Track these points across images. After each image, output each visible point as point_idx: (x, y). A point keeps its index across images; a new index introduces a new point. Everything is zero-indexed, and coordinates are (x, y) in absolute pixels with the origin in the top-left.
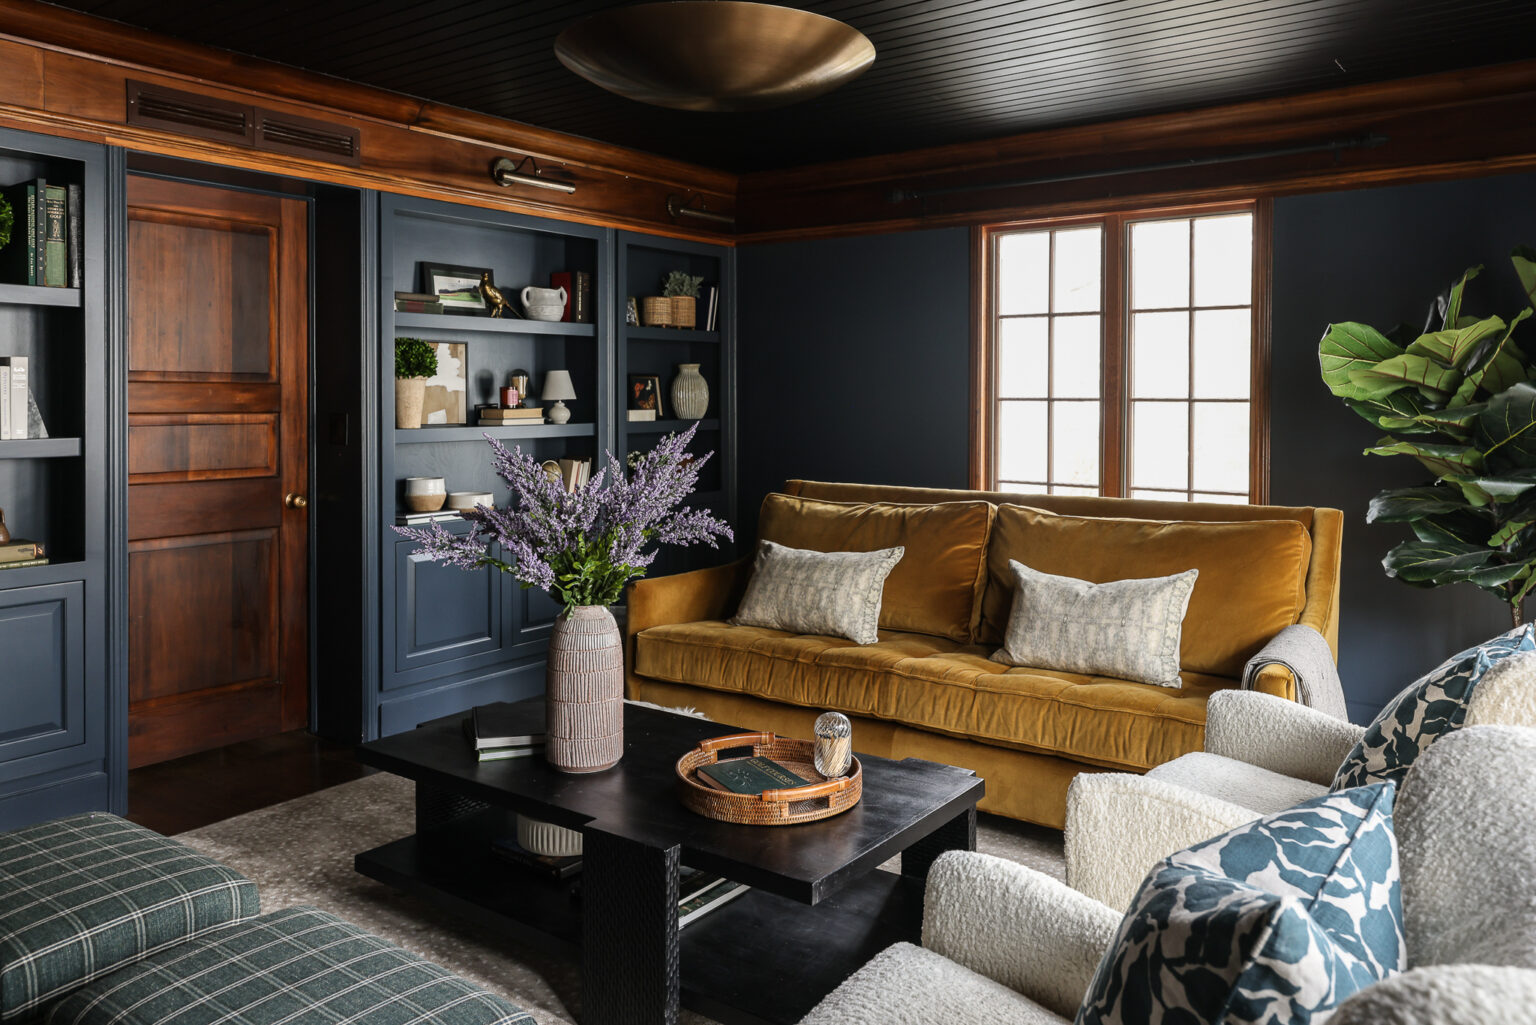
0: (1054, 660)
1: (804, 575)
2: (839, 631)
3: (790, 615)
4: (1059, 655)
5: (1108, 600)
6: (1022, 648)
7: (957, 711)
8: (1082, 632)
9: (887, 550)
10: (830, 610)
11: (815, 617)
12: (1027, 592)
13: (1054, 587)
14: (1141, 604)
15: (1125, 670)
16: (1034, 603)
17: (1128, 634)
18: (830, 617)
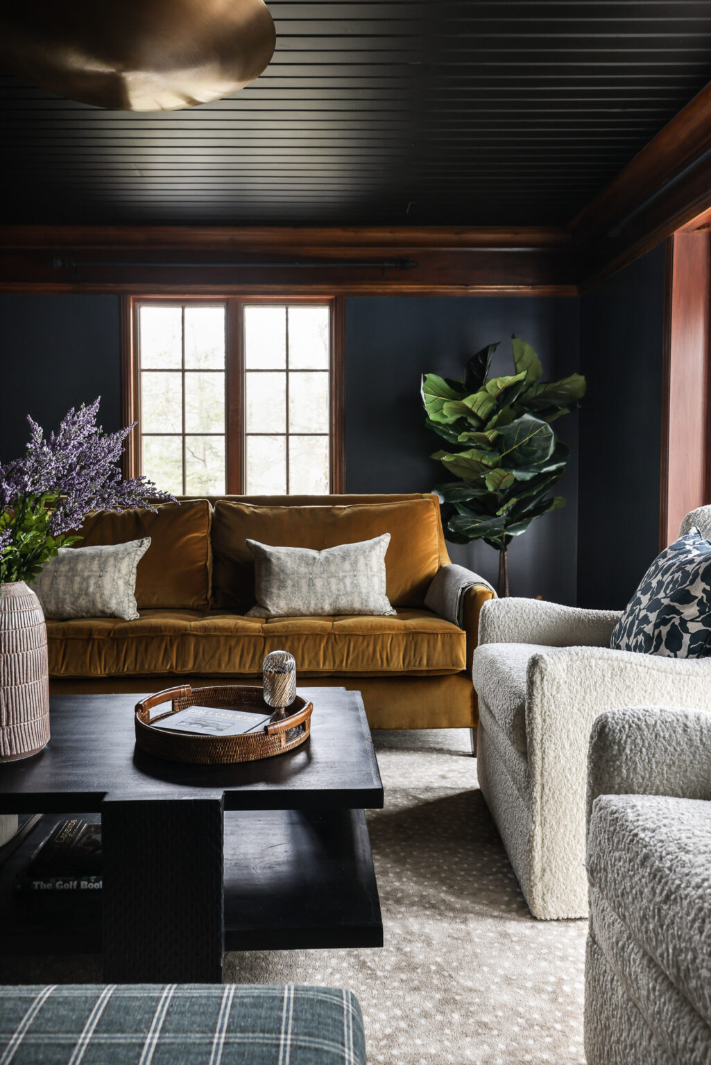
0: (305, 609)
1: (67, 568)
2: (108, 611)
3: (57, 604)
4: (309, 603)
5: (338, 560)
6: (278, 604)
7: (251, 655)
8: (326, 584)
9: (136, 541)
10: (98, 595)
11: (83, 602)
12: (273, 560)
13: (293, 555)
14: (363, 559)
15: (360, 607)
16: (282, 568)
17: (360, 581)
18: (98, 600)
